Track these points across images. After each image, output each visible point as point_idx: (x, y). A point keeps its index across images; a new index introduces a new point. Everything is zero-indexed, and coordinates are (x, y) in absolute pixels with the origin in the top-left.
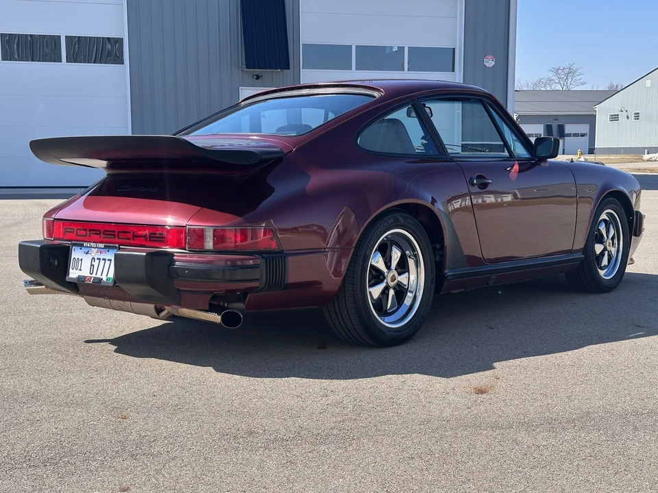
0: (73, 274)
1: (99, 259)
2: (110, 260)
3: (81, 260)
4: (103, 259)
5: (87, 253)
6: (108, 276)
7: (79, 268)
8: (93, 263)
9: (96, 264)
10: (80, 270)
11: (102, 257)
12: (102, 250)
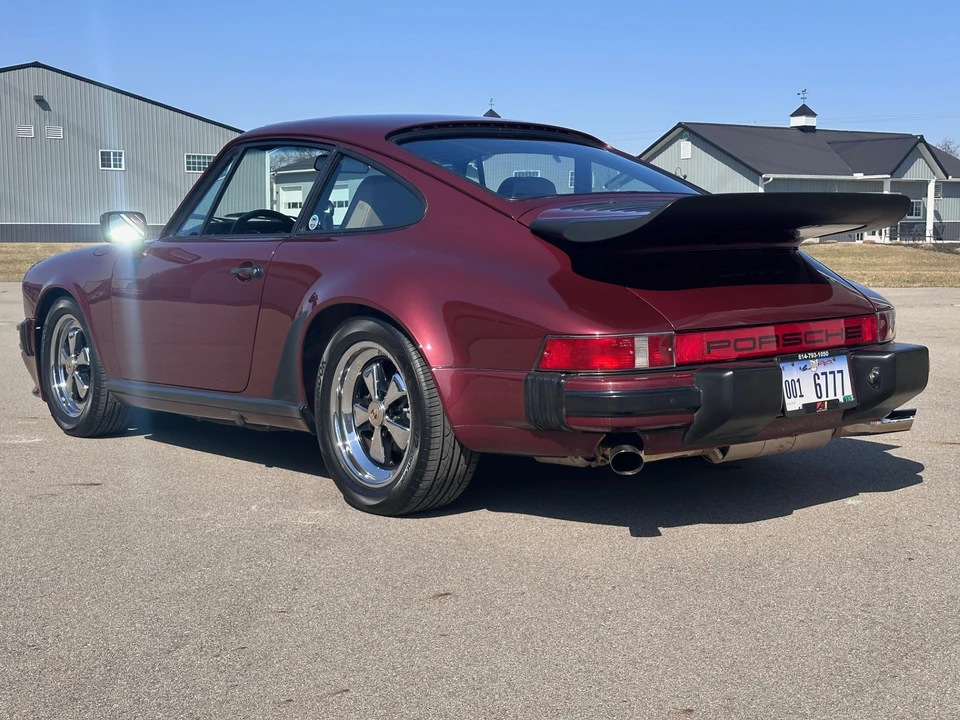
0: (793, 405)
1: (824, 374)
2: (841, 372)
3: (798, 380)
4: (830, 373)
5: (805, 369)
6: (846, 394)
7: (799, 394)
8: (818, 381)
9: (822, 381)
10: (801, 396)
11: (827, 369)
12: (825, 360)
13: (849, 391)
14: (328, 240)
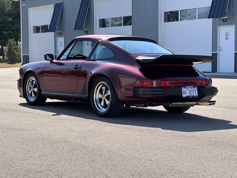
13: (197, 94)
14: (95, 61)
